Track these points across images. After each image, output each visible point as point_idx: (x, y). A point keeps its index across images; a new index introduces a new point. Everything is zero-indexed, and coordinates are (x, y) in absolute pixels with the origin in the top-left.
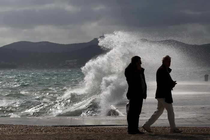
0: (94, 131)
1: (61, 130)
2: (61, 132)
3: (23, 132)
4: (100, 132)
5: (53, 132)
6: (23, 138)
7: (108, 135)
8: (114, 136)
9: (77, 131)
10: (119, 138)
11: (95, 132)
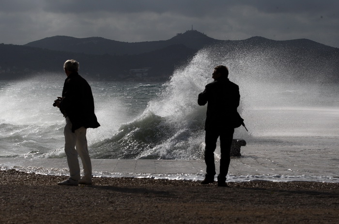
0: (172, 184)
1: (118, 180)
2: (117, 184)
3: (55, 182)
4: (182, 185)
5: (105, 184)
6: (55, 191)
7: (195, 190)
8: (204, 192)
9: (145, 183)
10: (213, 195)
11: (175, 185)
